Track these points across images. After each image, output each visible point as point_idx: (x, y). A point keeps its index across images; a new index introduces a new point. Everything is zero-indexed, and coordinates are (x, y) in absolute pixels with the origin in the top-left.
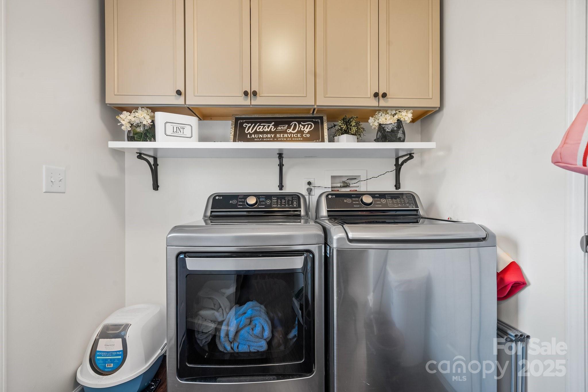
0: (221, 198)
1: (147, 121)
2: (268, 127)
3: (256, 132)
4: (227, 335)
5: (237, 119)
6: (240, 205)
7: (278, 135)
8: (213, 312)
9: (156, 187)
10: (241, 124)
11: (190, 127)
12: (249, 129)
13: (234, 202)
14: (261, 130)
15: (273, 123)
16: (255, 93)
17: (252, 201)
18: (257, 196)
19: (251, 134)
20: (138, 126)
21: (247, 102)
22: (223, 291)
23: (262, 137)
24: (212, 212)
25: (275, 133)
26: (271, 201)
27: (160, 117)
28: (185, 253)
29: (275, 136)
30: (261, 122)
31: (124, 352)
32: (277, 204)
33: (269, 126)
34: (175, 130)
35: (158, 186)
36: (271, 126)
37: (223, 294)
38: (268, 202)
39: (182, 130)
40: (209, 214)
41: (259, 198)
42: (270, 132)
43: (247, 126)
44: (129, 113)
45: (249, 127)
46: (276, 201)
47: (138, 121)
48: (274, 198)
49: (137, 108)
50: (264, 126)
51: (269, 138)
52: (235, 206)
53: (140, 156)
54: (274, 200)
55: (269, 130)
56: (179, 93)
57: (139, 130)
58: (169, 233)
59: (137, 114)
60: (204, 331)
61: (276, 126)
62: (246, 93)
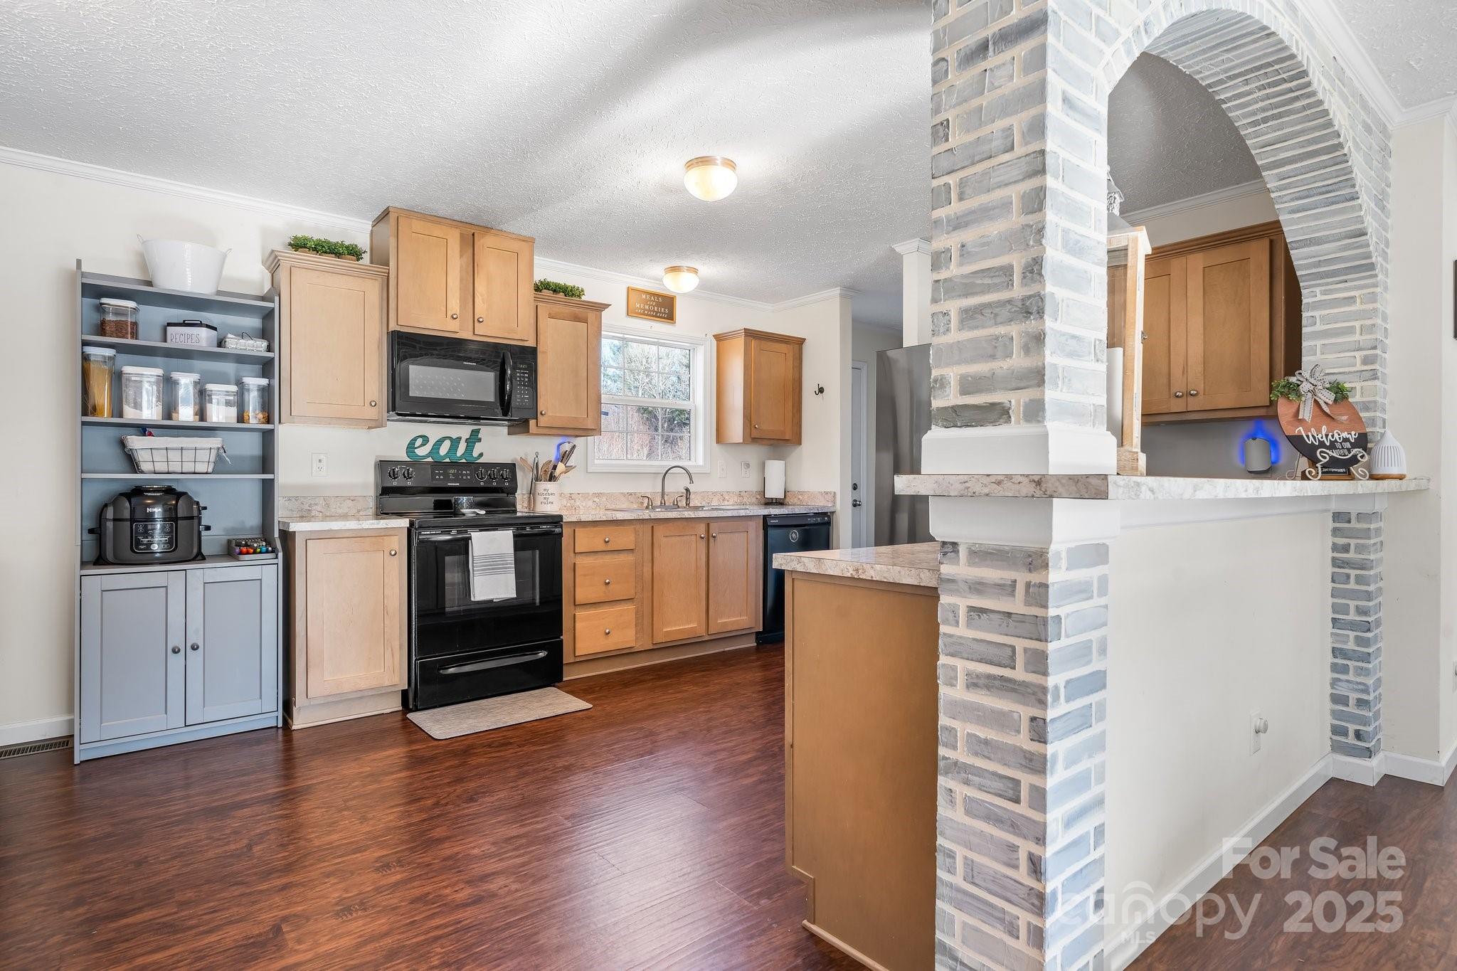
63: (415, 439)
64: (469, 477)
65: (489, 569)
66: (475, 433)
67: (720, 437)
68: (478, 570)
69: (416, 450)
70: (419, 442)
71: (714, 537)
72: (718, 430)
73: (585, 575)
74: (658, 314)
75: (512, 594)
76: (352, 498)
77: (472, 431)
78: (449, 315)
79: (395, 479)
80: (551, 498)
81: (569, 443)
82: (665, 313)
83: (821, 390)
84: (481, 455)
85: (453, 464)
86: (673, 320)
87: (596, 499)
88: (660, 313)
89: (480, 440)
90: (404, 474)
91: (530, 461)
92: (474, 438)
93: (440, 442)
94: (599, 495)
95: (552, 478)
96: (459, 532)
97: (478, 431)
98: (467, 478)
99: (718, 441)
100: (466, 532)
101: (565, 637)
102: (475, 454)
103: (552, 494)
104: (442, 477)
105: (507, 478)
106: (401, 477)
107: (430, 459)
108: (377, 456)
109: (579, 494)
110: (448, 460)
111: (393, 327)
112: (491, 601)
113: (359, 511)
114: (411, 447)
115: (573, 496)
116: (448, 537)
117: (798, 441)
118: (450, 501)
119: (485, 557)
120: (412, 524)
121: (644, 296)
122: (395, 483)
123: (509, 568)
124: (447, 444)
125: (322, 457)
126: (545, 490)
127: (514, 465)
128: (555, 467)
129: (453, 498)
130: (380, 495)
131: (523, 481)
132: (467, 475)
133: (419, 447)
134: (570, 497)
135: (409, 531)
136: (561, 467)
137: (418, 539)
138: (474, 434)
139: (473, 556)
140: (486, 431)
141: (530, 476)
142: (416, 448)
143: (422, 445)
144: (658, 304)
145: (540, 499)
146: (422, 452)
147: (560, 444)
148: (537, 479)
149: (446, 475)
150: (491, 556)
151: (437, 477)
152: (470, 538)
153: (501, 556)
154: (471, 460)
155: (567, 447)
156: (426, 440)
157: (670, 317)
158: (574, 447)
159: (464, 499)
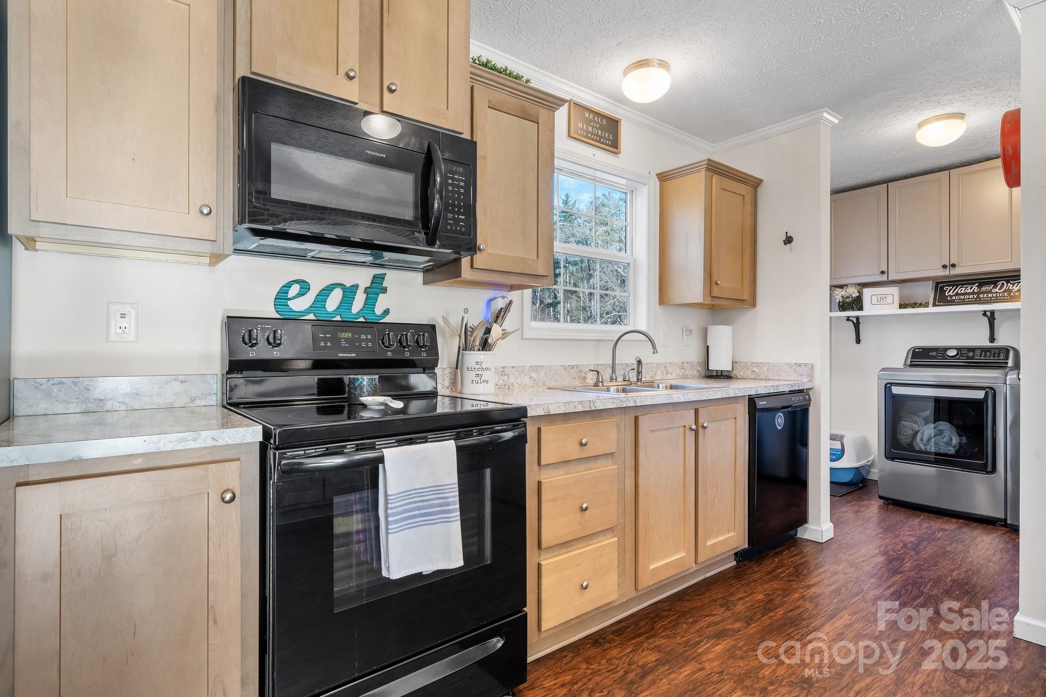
0: (921, 350)
1: (856, 294)
2: (971, 289)
3: (957, 294)
4: (922, 440)
5: (937, 284)
6: (939, 356)
7: (981, 296)
8: (911, 423)
9: (858, 341)
10: (942, 288)
11: (892, 296)
12: (950, 292)
13: (934, 354)
14: (962, 292)
15: (976, 285)
16: (953, 266)
17: (952, 353)
18: (959, 349)
19: (951, 296)
20: (848, 297)
21: (946, 272)
22: (920, 414)
23: (963, 298)
24: (911, 361)
25: (979, 293)
26: (974, 353)
27: (867, 293)
28: (891, 384)
29: (978, 297)
30: (963, 285)
31: (843, 450)
32: (981, 356)
33: (972, 287)
34: (879, 300)
35: (860, 341)
36: (974, 287)
37: (919, 416)
38: (971, 354)
39: (884, 299)
40: (909, 363)
41: (961, 351)
42: (973, 293)
43: (947, 289)
44: (841, 290)
45: (950, 290)
46: (979, 353)
47: (848, 295)
48: (978, 351)
49: (847, 285)
50: (966, 287)
51: (971, 298)
52: (935, 357)
53: (848, 319)
54: (978, 352)
55: (971, 291)
56: (883, 273)
57: (848, 300)
58: (880, 371)
59: (848, 290)
60: (904, 434)
61: (980, 286)
62: (944, 267)
63: (288, 285)
64: (370, 344)
65: (415, 516)
66: (378, 280)
67: (663, 296)
68: (396, 522)
69: (289, 303)
70: (294, 290)
71: (705, 428)
72: (661, 289)
73: (555, 500)
74: (602, 140)
75: (455, 560)
76: (181, 378)
77: (375, 277)
78: (342, 72)
79: (252, 346)
80: (486, 375)
81: (503, 297)
82: (609, 140)
83: (789, 240)
84: (387, 312)
85: (346, 324)
86: (617, 148)
87: (533, 375)
88: (604, 138)
89: (384, 290)
90: (268, 339)
91: (455, 321)
92: (377, 287)
93: (327, 291)
94: (536, 368)
95: (485, 345)
96: (359, 449)
97: (382, 277)
98: (367, 346)
99: (661, 302)
100: (372, 447)
101: (530, 609)
102: (379, 310)
103: (486, 369)
104: (329, 344)
105: (424, 346)
106: (262, 342)
107: (311, 317)
108: (225, 310)
109: (513, 367)
110: (338, 318)
111: (242, 71)
112: (419, 576)
113: (193, 400)
114: (282, 297)
115: (507, 371)
116: (338, 460)
117: (752, 302)
118: (341, 380)
119: (406, 494)
120: (267, 434)
121: (587, 115)
122: (252, 354)
123: (449, 511)
124: (337, 296)
125: (127, 309)
126: (477, 363)
127: (433, 327)
128: (488, 331)
129: (347, 377)
130: (228, 373)
131: (447, 349)
132: (367, 341)
133: (294, 298)
134: (502, 372)
135: (263, 448)
136: (496, 330)
137: (279, 464)
138: (376, 280)
139: (386, 495)
140: (392, 278)
141: (455, 343)
142: (290, 299)
143: (301, 294)
144: (602, 127)
145: (470, 376)
146: (299, 305)
147: (491, 300)
148: (466, 347)
149: (336, 340)
150: (419, 492)
151: (322, 344)
152: (381, 460)
153: (437, 489)
154: (371, 318)
155: (500, 304)
156: (305, 287)
157: (613, 145)
158: (511, 302)
159: (365, 380)
